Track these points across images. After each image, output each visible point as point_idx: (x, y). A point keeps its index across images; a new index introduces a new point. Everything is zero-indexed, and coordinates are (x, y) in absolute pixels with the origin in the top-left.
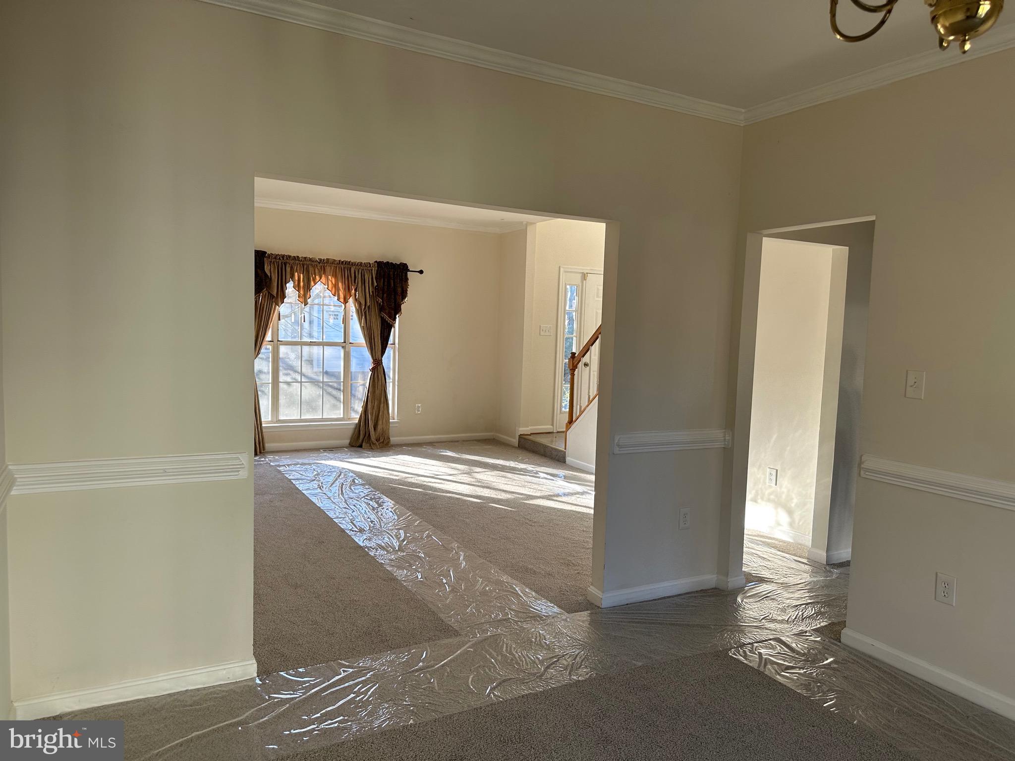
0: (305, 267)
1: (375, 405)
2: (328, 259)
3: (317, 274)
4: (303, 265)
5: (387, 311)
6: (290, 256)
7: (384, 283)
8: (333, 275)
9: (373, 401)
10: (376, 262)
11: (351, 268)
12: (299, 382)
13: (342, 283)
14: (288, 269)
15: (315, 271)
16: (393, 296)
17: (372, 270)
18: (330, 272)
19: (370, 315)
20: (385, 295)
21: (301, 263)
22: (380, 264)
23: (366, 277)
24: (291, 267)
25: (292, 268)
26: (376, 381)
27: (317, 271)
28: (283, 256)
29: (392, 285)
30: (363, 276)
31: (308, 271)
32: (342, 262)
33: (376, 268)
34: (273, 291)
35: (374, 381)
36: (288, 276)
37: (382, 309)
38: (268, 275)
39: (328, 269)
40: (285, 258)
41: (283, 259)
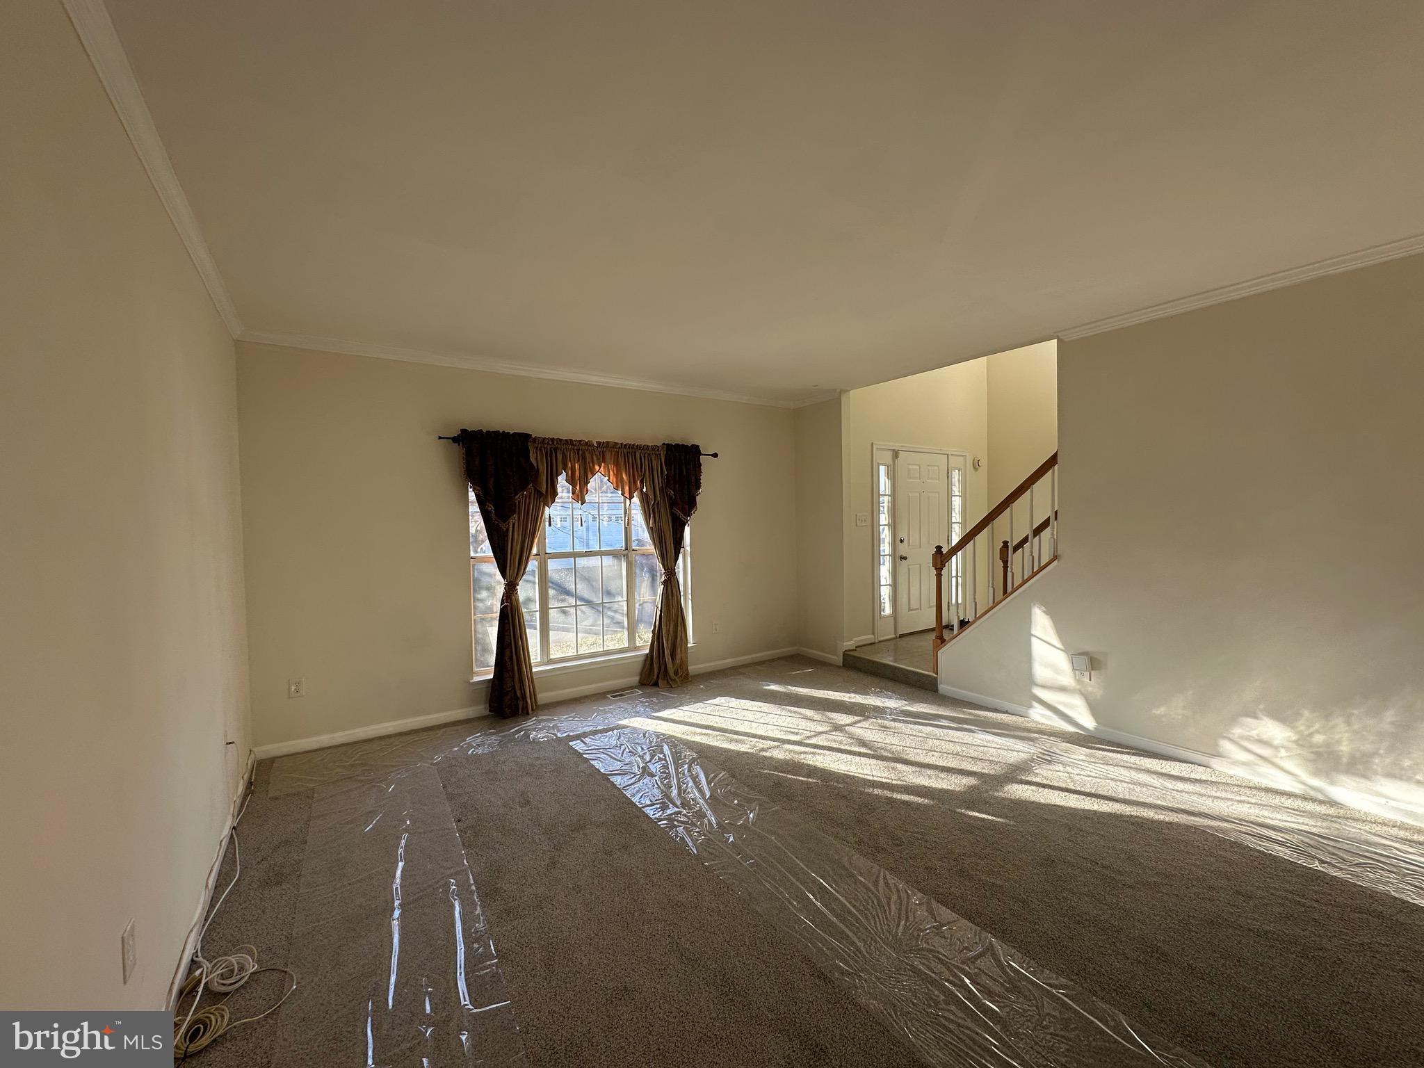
0: (580, 453)
1: (671, 630)
2: (608, 442)
3: (596, 462)
4: (578, 450)
5: (680, 506)
6: (561, 440)
7: (675, 471)
8: (614, 464)
9: (668, 623)
10: (664, 444)
11: (635, 453)
12: (573, 606)
13: (626, 474)
14: (560, 457)
15: (592, 458)
16: (686, 487)
17: (660, 454)
18: (611, 459)
19: (659, 513)
20: (677, 486)
21: (575, 448)
22: (669, 447)
23: (654, 462)
24: (563, 453)
25: (564, 456)
26: (670, 597)
27: (595, 458)
28: (553, 440)
29: (685, 473)
30: (650, 462)
31: (584, 458)
32: (625, 445)
33: (665, 453)
34: (540, 488)
35: (667, 598)
36: (560, 466)
37: (673, 504)
38: (534, 467)
39: (608, 455)
40: (555, 442)
41: (553, 444)
